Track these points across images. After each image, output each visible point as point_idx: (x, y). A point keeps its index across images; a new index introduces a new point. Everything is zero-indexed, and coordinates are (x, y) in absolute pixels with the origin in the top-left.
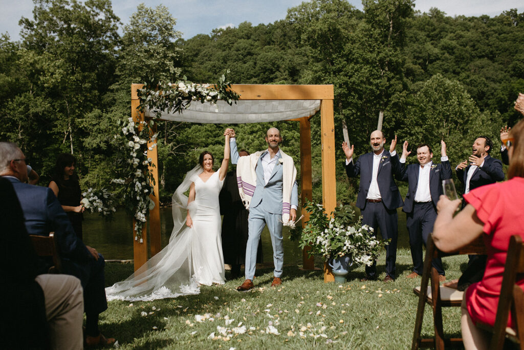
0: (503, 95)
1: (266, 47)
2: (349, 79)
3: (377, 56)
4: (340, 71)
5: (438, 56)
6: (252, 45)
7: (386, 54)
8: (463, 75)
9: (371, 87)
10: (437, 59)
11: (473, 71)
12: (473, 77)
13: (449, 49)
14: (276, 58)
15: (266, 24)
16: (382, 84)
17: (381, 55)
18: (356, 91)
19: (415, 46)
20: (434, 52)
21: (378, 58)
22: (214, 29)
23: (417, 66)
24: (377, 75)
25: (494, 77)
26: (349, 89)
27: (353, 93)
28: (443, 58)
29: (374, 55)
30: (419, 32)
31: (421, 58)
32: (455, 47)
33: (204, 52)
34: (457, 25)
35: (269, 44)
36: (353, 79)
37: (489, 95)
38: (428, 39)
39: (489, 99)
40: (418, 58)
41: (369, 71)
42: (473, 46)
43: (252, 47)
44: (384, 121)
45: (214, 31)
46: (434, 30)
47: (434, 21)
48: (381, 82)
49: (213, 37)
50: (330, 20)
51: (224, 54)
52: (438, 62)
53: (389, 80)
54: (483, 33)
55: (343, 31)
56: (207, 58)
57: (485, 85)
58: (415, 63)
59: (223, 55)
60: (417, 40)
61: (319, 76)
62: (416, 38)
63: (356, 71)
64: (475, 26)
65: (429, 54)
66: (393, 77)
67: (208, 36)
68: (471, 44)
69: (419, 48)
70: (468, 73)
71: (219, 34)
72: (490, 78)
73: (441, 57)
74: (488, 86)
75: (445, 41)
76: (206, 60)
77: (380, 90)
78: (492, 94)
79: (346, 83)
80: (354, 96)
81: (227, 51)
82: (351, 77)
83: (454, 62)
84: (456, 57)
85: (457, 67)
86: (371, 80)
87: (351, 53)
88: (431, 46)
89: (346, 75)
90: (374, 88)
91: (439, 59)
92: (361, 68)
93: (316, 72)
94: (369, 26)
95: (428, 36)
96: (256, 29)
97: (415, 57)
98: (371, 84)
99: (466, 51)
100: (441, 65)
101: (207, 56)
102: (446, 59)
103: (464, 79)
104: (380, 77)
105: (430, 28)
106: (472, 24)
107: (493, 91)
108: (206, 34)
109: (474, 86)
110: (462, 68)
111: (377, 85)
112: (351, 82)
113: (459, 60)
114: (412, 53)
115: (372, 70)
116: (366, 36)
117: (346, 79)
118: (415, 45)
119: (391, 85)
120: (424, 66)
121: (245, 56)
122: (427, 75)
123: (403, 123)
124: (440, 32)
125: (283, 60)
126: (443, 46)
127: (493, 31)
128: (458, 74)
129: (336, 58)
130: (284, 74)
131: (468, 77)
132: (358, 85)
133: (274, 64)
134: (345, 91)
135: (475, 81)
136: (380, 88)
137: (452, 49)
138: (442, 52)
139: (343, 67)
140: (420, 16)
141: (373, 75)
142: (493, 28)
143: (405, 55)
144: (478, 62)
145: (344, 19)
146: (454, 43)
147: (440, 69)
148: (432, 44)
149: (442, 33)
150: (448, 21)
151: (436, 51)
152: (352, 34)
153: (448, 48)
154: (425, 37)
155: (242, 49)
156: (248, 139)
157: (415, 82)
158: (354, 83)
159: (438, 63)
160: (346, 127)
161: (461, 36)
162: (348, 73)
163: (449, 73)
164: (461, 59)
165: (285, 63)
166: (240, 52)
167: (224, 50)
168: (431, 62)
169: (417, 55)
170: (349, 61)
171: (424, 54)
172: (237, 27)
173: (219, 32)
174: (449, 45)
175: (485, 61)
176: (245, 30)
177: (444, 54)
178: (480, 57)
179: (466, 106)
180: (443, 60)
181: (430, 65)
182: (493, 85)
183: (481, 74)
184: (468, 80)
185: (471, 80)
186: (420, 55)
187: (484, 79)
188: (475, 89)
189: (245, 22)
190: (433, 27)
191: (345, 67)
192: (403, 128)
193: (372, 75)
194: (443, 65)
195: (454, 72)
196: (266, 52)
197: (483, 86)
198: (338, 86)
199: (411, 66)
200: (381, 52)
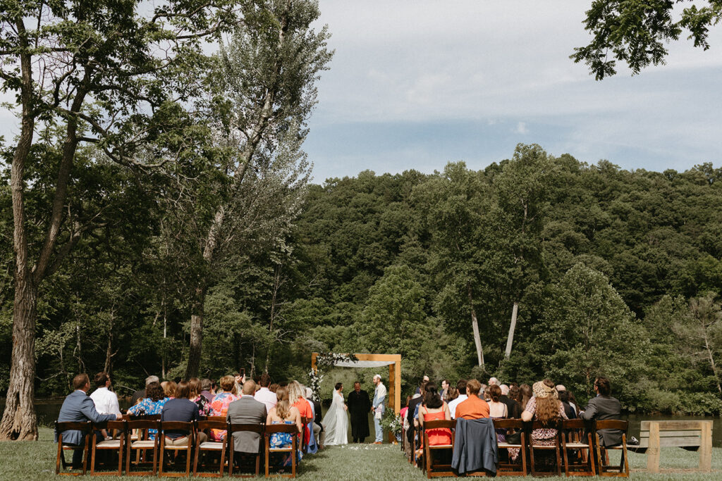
0: (688, 274)
1: (393, 203)
2: (480, 266)
3: (510, 242)
4: (469, 256)
5: (607, 221)
6: (374, 201)
7: (520, 241)
8: (639, 247)
9: (503, 276)
10: (606, 225)
11: (651, 242)
12: (650, 251)
13: (623, 214)
14: (403, 218)
15: (393, 174)
16: (515, 273)
17: (515, 242)
18: (487, 280)
19: (578, 208)
20: (603, 216)
21: (511, 245)
22: (329, 179)
23: (580, 234)
24: (510, 263)
25: (679, 251)
26: (479, 278)
27: (483, 282)
28: (613, 225)
29: (507, 241)
30: (585, 191)
31: (585, 223)
32: (629, 212)
33: (316, 207)
34: (634, 183)
35: (395, 200)
36: (483, 267)
37: (671, 275)
38: (596, 200)
39: (672, 279)
40: (582, 224)
41: (501, 258)
42: (653, 211)
43: (374, 203)
44: (519, 313)
45: (327, 181)
46: (604, 188)
47: (603, 177)
48: (514, 271)
49: (326, 188)
50: (458, 202)
51: (339, 210)
52: (607, 229)
53: (523, 269)
54: (665, 194)
55: (472, 213)
56: (316, 215)
57: (667, 260)
58: (578, 231)
59: (339, 212)
60: (582, 201)
61: (447, 262)
62: (580, 197)
63: (487, 257)
64: (656, 185)
65: (595, 219)
66: (528, 266)
67: (320, 186)
68: (650, 208)
69: (582, 211)
70: (645, 245)
71: (334, 184)
72: (673, 252)
74: (670, 263)
75: (617, 203)
76: (317, 217)
77: (514, 280)
78: (676, 273)
79: (476, 271)
80: (484, 285)
81: (343, 208)
82: (481, 264)
83: (628, 231)
84: (630, 224)
85: (631, 236)
86: (504, 268)
87: (481, 237)
88: (599, 209)
89: (475, 262)
90: (507, 277)
91: (608, 226)
92: (493, 254)
93: (443, 256)
94: (501, 210)
95: (596, 195)
96: (381, 180)
97: (577, 223)
98: (504, 272)
99: (643, 218)
100: (610, 234)
101: (318, 212)
102: (618, 226)
103: (640, 252)
104: (515, 266)
105: (599, 185)
106: (653, 182)
107: (676, 269)
108: (319, 184)
109: (652, 262)
110: (637, 239)
111: (510, 274)
112: (481, 270)
113: (634, 228)
114: (574, 217)
115: (505, 258)
116: (498, 220)
117: (476, 266)
118: (578, 206)
119: (525, 275)
120: (590, 236)
121: (364, 215)
122: (593, 246)
123: (540, 316)
124: (611, 191)
125: (413, 221)
126: (614, 209)
127: (679, 191)
128: (633, 245)
129: (465, 243)
130: (413, 239)
131: (645, 250)
132: (489, 273)
134: (475, 280)
135: (654, 256)
136: (514, 277)
137: (626, 213)
138: (613, 216)
139: (473, 253)
140: (587, 170)
141: (506, 263)
142: (679, 188)
143: (565, 220)
144: (659, 231)
145: (474, 200)
146: (628, 206)
147: (609, 239)
148: (602, 205)
149: (613, 192)
150: (622, 177)
151: (605, 215)
152: (483, 217)
153: (622, 212)
154: (592, 197)
155: (362, 205)
156: (365, 328)
157: (578, 254)
158: (484, 271)
159: (607, 231)
160: (475, 319)
161: (638, 198)
162: (478, 259)
163: (621, 244)
164: (636, 226)
165: (414, 224)
166: (359, 209)
167: (340, 206)
168: (599, 229)
169: (581, 220)
170: (480, 246)
171: (590, 220)
172: (357, 177)
173: (334, 182)
174: (622, 208)
175: (667, 230)
176: (366, 181)
177: (615, 219)
178: (662, 225)
179: (610, 301)
180: (613, 228)
181: (597, 233)
182: (675, 261)
183: (661, 247)
184: (644, 254)
185: (648, 255)
186: (585, 220)
187: (665, 254)
188: (654, 266)
189: (367, 171)
190: (603, 184)
191: (475, 252)
192: (541, 322)
193: (504, 263)
194: (614, 233)
195: (627, 243)
196: (392, 210)
197: (663, 262)
198: (466, 273)
199: (573, 233)
200: (514, 238)
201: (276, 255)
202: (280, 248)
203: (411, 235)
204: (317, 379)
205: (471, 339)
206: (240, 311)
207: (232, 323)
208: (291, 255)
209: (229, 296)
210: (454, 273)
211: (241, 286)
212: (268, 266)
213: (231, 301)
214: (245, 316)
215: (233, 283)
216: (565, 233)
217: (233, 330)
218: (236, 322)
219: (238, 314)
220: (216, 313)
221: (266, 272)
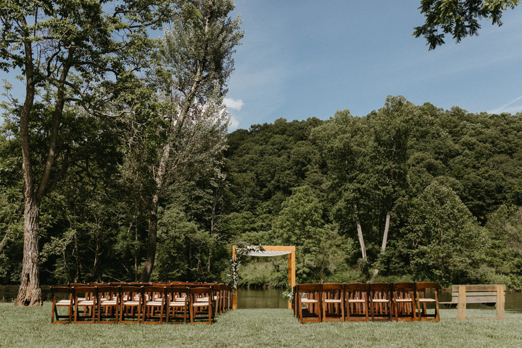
0: (519, 189)
1: (299, 142)
2: (361, 185)
3: (383, 168)
4: (354, 178)
5: (458, 151)
6: (286, 140)
7: (390, 167)
8: (482, 170)
9: (379, 192)
10: (458, 154)
11: (491, 166)
12: (491, 172)
13: (471, 146)
14: (307, 152)
15: (300, 121)
16: (388, 190)
17: (387, 167)
18: (367, 196)
19: (437, 142)
20: (455, 148)
21: (384, 169)
22: (253, 125)
23: (439, 161)
24: (383, 183)
25: (512, 172)
26: (361, 194)
27: (364, 197)
28: (463, 154)
29: (380, 167)
30: (441, 129)
31: (442, 153)
32: (475, 144)
33: (244, 145)
34: (478, 123)
35: (302, 139)
36: (364, 186)
37: (507, 189)
38: (450, 136)
39: (507, 193)
40: (439, 154)
41: (377, 179)
42: (493, 143)
43: (286, 142)
44: (391, 220)
45: (252, 127)
46: (456, 127)
47: (455, 119)
48: (386, 189)
49: (251, 132)
50: (345, 139)
51: (261, 148)
52: (459, 157)
53: (394, 187)
54: (502, 130)
55: (355, 147)
56: (244, 151)
57: (503, 179)
58: (437, 159)
59: (260, 149)
60: (439, 136)
61: (338, 183)
62: (438, 134)
63: (366, 179)
64: (495, 123)
65: (449, 150)
66: (397, 185)
67: (247, 131)
68: (490, 140)
69: (440, 144)
70: (486, 168)
71: (257, 129)
72: (508, 173)
73: (462, 152)
74: (505, 181)
75: (465, 138)
76: (245, 153)
77: (386, 195)
78: (510, 188)
79: (359, 189)
80: (365, 199)
81: (264, 146)
82: (362, 184)
83: (474, 158)
84: (476, 153)
85: (477, 162)
86: (380, 187)
87: (362, 164)
88: (452, 143)
89: (358, 182)
90: (382, 194)
91: (460, 154)
92: (371, 176)
93: (335, 179)
94: (376, 144)
95: (450, 132)
96: (291, 125)
97: (436, 153)
98: (379, 189)
99: (486, 148)
100: (462, 161)
101: (245, 149)
102: (467, 155)
103: (483, 173)
104: (388, 185)
105: (452, 125)
106: (492, 122)
107: (510, 185)
108: (245, 129)
109: (492, 181)
110: (483, 164)
111: (384, 191)
112: (362, 188)
113: (479, 156)
114: (434, 149)
115: (380, 179)
116: (374, 151)
117: (358, 185)
119: (395, 191)
120: (445, 161)
121: (279, 150)
122: (447, 170)
123: (407, 222)
125: (315, 154)
126: (464, 142)
127: (512, 128)
128: (478, 168)
130: (315, 167)
131: (487, 171)
132: (368, 191)
133: (306, 158)
134: (358, 195)
135: (493, 176)
136: (386, 193)
137: (473, 145)
138: (463, 148)
139: (356, 176)
140: (443, 114)
141: (380, 183)
142: (512, 125)
143: (427, 151)
144: (497, 158)
145: (357, 137)
146: (474, 140)
147: (460, 164)
148: (454, 140)
149: (463, 130)
150: (470, 119)
151: (457, 147)
152: (363, 150)
153: (469, 144)
154: (447, 134)
155: (278, 143)
156: (279, 232)
157: (437, 175)
158: (365, 189)
161: (481, 133)
162: (360, 181)
163: (469, 168)
164: (481, 155)
165: (315, 157)
166: (275, 147)
167: (262, 145)
168: (453, 157)
169: (438, 151)
170: (362, 171)
171: (445, 150)
172: (273, 123)
173: (257, 127)
174: (470, 141)
175: (503, 157)
176: (280, 126)
177: (464, 149)
178: (499, 153)
179: (458, 209)
180: (464, 156)
181: (451, 160)
182: (510, 180)
183: (499, 169)
184: (486, 175)
185: (489, 175)
186: (442, 151)
187: (502, 174)
188: (493, 184)
189: (281, 119)
190: (455, 124)
192: (406, 226)
194: (465, 160)
195: (474, 167)
196: (299, 147)
197: (500, 181)
198: (352, 191)
199: (433, 161)
200: (386, 165)
201: (214, 180)
202: (217, 176)
203: (313, 165)
204: (236, 264)
205: (357, 239)
206: (189, 221)
207: (183, 229)
208: (225, 180)
209: (181, 211)
210: (343, 191)
211: (190, 204)
212: (209, 188)
213: (182, 214)
214: (192, 225)
215: (184, 201)
216: (427, 161)
217: (184, 235)
218: (186, 229)
219: (188, 223)
220: (172, 223)
221: (207, 193)
